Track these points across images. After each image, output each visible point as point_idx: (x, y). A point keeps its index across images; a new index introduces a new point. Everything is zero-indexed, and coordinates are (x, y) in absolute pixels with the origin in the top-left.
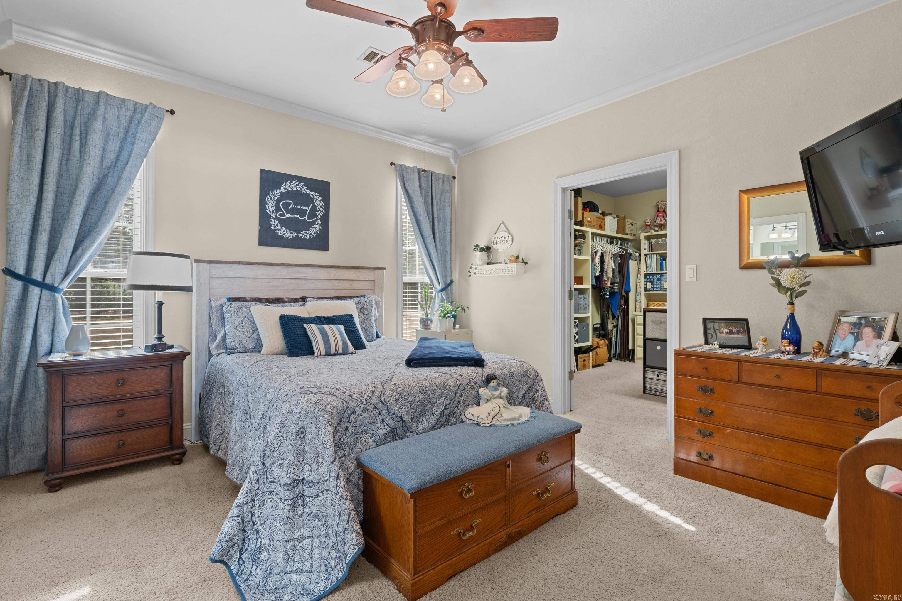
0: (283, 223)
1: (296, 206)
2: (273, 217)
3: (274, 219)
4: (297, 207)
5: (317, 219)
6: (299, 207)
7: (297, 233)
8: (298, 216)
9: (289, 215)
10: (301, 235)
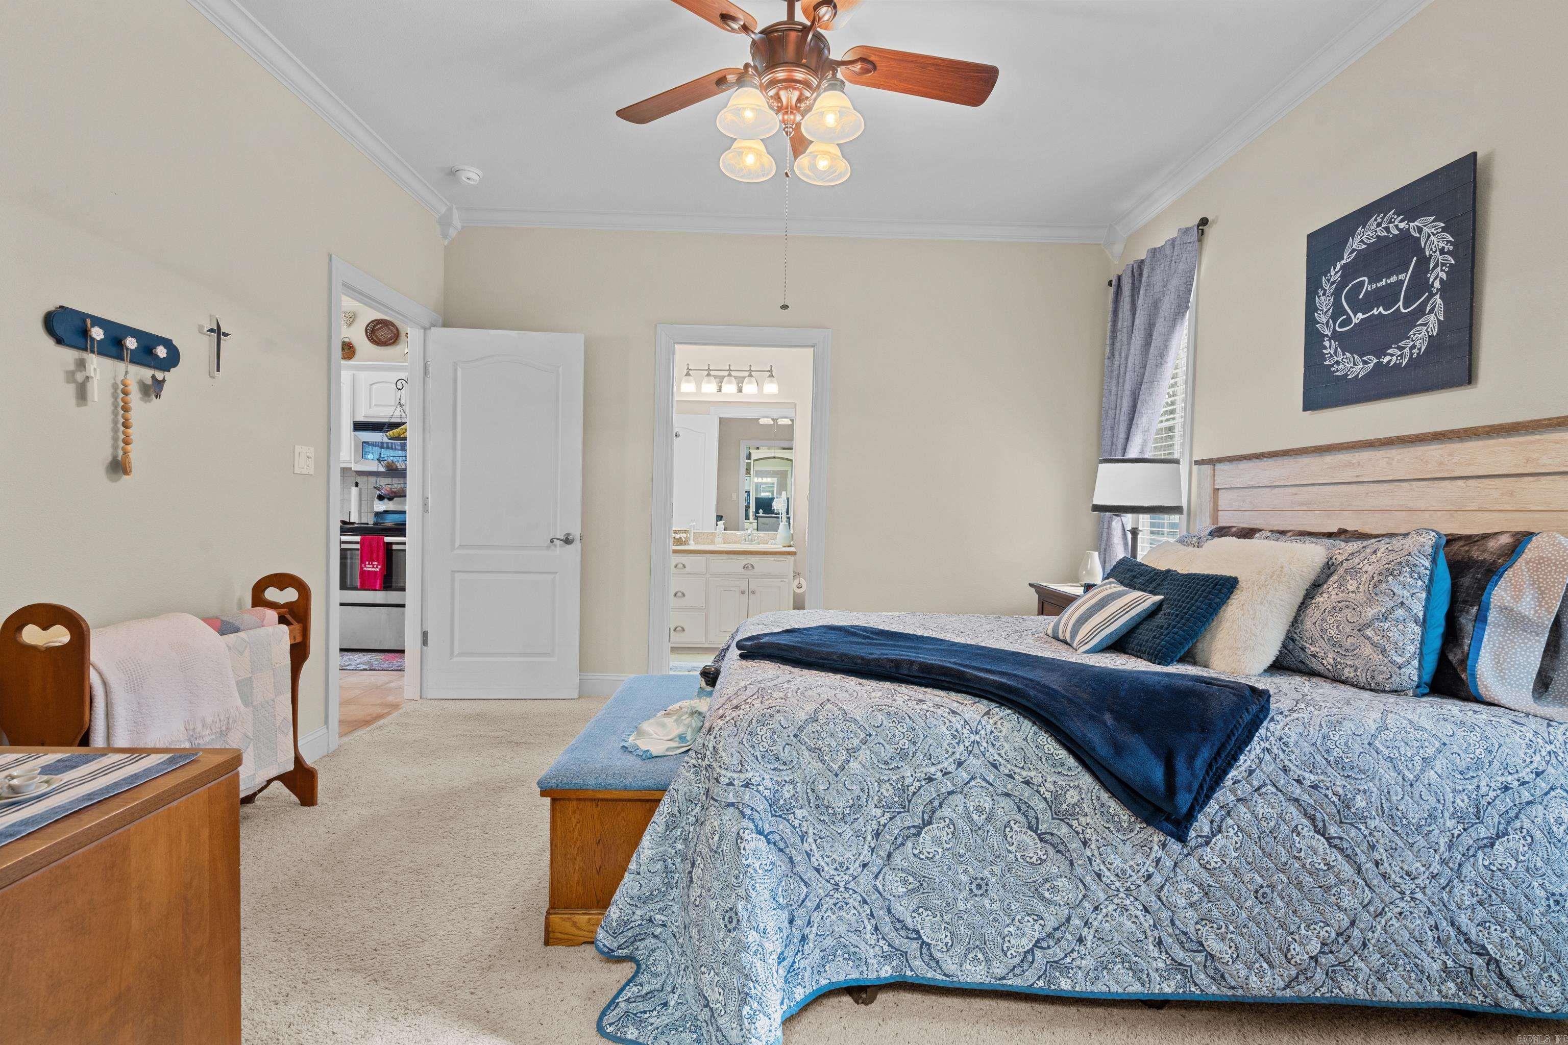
0: (1347, 342)
1: (1376, 283)
2: (1327, 336)
3: (1330, 340)
4: (1379, 285)
5: (1432, 295)
6: (1383, 283)
7: (1378, 358)
8: (1381, 309)
9: (1360, 316)
10: (1387, 359)
